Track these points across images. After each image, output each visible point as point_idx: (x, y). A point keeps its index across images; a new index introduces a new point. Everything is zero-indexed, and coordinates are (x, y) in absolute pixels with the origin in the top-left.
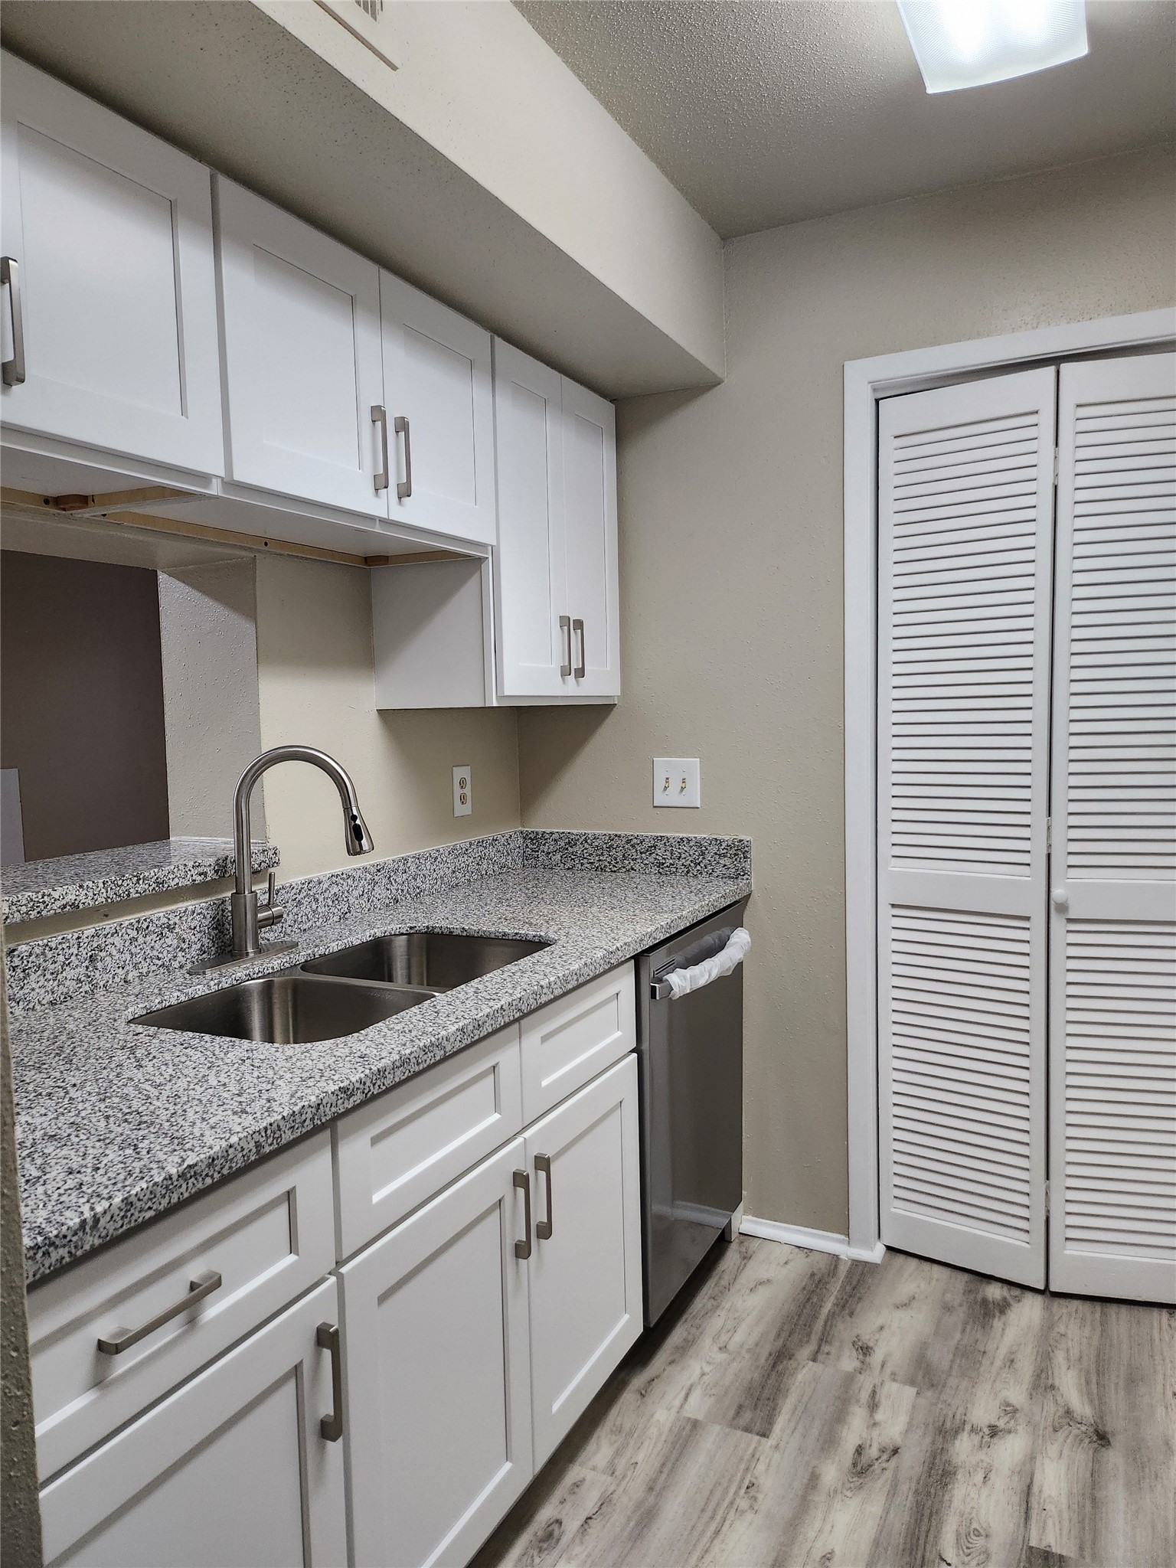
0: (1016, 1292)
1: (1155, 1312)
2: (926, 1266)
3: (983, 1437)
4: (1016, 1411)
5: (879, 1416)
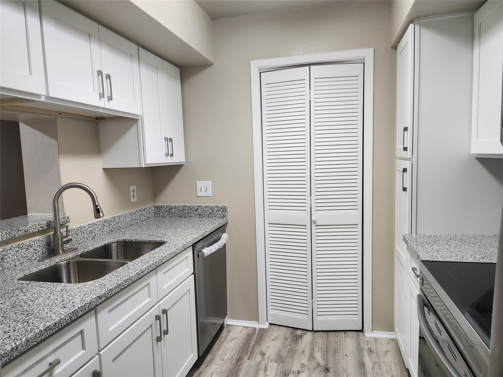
0: (305, 332)
1: (341, 333)
2: (281, 327)
3: (296, 374)
4: (304, 365)
5: (267, 373)
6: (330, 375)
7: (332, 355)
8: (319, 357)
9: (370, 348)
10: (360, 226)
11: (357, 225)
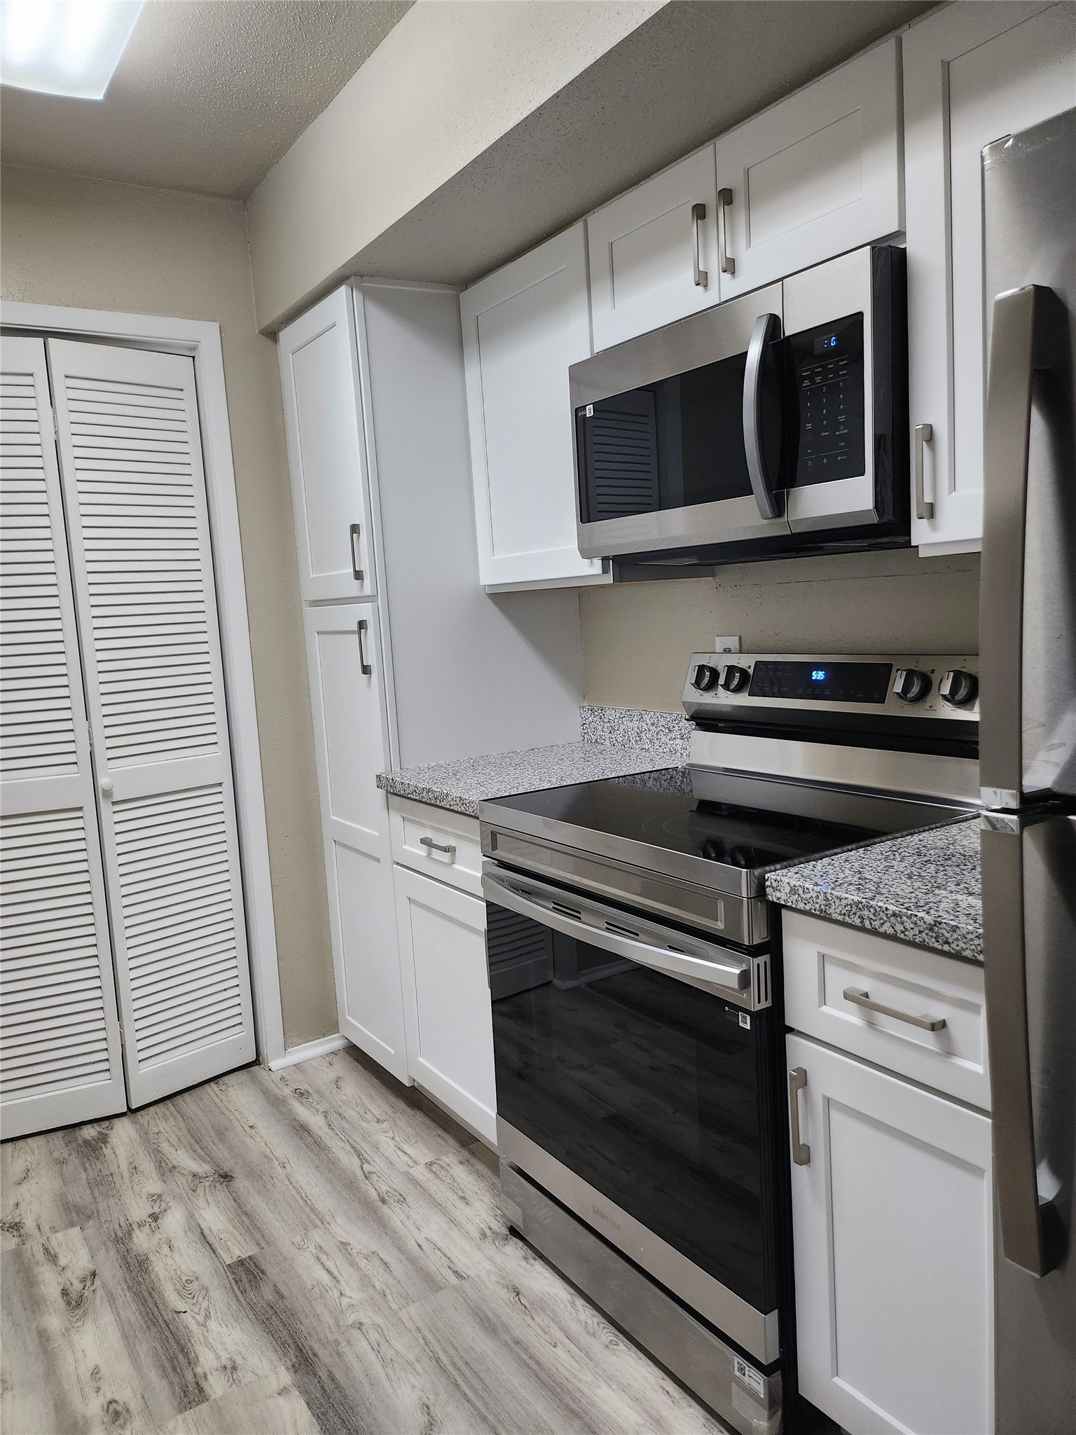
0: (107, 1123)
1: (206, 1087)
3: (150, 1225)
4: (160, 1196)
5: (63, 1261)
6: (241, 1183)
7: (216, 1141)
8: (185, 1160)
9: (296, 1090)
10: (227, 788)
11: (220, 784)
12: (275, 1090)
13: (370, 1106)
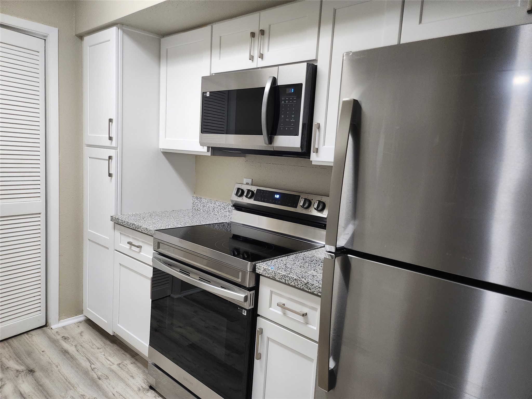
1: (23, 335)
4: (1, 379)
6: (38, 374)
7: (27, 356)
8: (13, 365)
9: (63, 336)
10: (43, 216)
11: (40, 214)
12: (54, 337)
13: (95, 343)
